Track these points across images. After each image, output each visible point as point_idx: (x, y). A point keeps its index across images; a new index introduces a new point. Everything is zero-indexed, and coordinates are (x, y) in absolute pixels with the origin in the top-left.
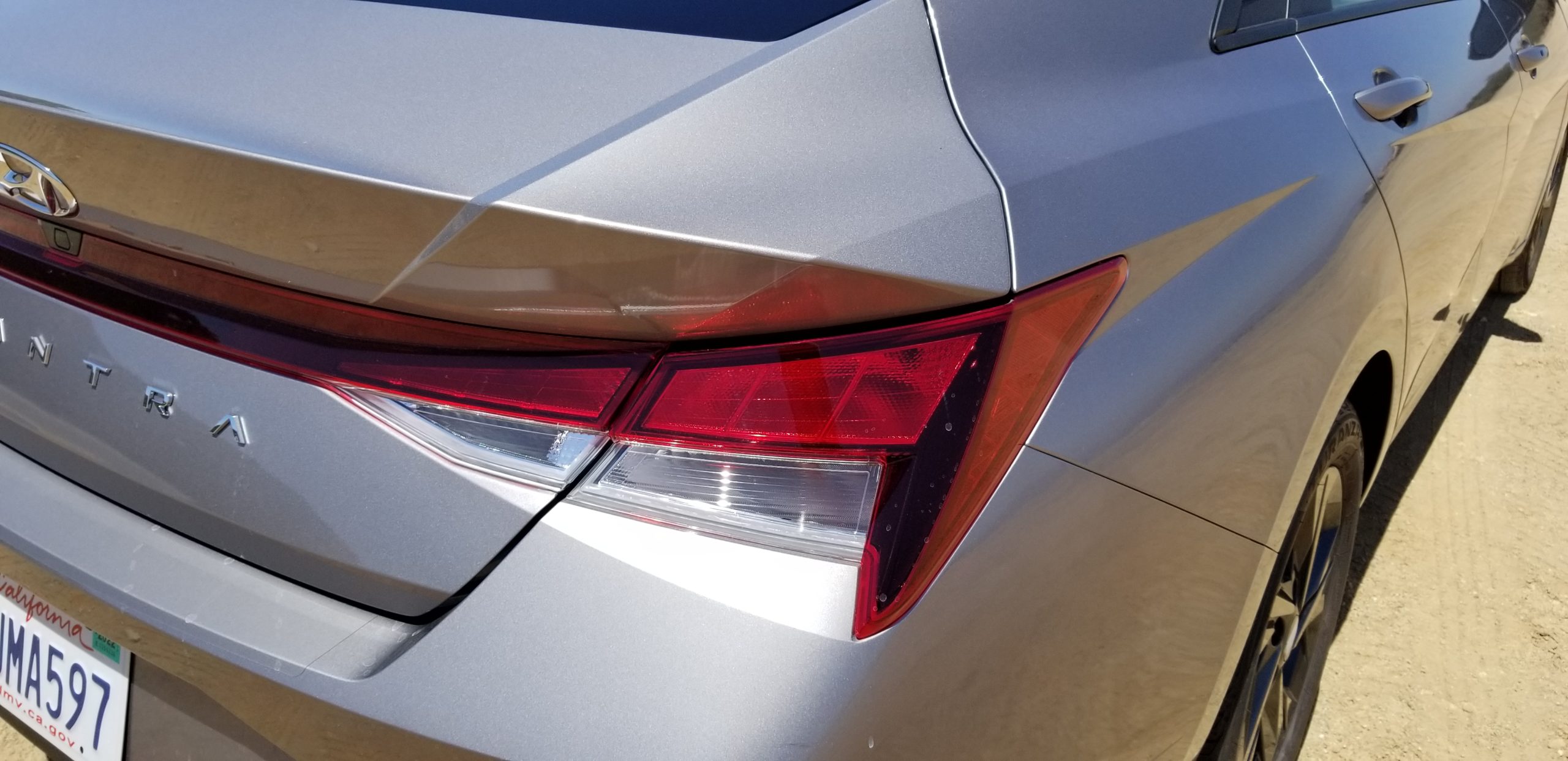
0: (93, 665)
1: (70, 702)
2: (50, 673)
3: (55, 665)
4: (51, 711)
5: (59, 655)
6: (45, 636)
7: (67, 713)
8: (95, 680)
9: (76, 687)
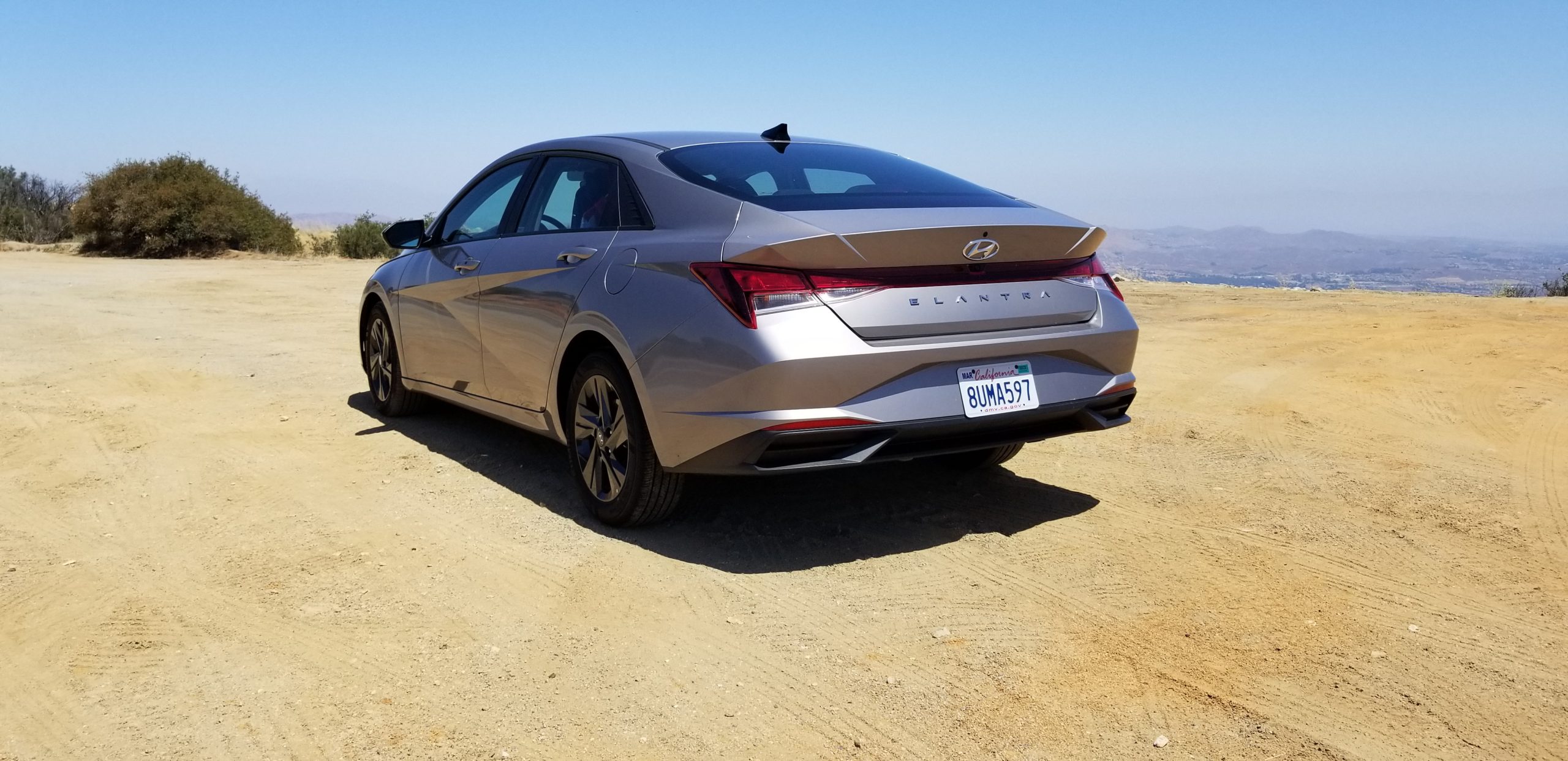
0: (1020, 378)
1: (1016, 395)
2: (1007, 391)
3: (1008, 387)
4: (1011, 402)
5: (1009, 383)
6: (1001, 381)
7: (1016, 399)
8: (1023, 381)
9: (1018, 388)
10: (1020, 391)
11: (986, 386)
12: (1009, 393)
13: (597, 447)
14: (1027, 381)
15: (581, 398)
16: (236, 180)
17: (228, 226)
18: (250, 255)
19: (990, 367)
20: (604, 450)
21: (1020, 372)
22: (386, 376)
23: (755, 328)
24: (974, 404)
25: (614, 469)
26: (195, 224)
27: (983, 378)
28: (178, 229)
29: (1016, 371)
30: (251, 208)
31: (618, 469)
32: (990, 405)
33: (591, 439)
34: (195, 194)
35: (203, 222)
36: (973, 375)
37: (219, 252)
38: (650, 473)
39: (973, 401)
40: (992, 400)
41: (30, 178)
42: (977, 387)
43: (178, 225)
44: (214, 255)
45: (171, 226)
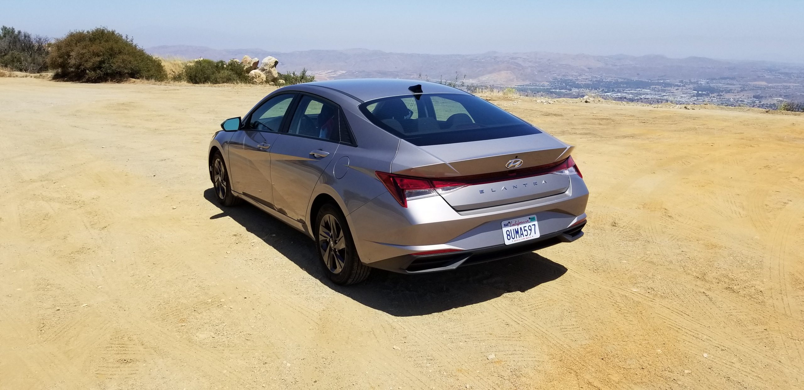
0: (531, 224)
1: (529, 232)
2: (525, 230)
3: (525, 228)
4: (526, 236)
5: (526, 227)
6: (522, 226)
7: (529, 234)
8: (533, 225)
9: (530, 229)
10: (531, 230)
11: (515, 229)
12: (526, 231)
13: (330, 247)
14: (535, 225)
15: (322, 223)
16: (132, 41)
17: (129, 66)
18: (141, 81)
19: (517, 220)
20: (333, 249)
21: (531, 221)
22: (223, 187)
23: (407, 207)
24: (509, 238)
25: (339, 260)
26: (112, 65)
27: (514, 225)
28: (103, 68)
29: (530, 220)
30: (140, 56)
31: (340, 260)
32: (517, 238)
33: (328, 243)
34: (112, 49)
35: (116, 64)
36: (509, 224)
37: (125, 80)
38: (356, 264)
39: (509, 237)
40: (518, 236)
41: (23, 34)
42: (511, 230)
43: (103, 65)
44: (122, 81)
45: (99, 66)
